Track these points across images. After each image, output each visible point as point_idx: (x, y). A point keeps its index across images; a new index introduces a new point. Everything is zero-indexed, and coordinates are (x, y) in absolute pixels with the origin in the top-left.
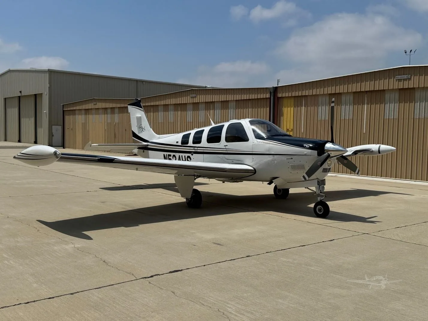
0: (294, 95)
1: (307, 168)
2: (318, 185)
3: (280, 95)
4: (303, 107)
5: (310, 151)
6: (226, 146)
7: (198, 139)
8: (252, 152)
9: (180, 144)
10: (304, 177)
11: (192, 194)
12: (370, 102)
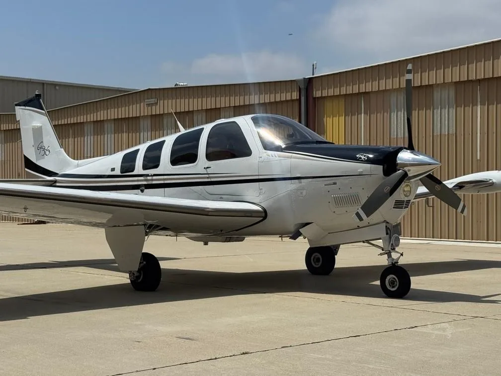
0: (343, 92)
1: (364, 200)
2: (387, 234)
3: (318, 94)
4: (363, 115)
5: (369, 165)
6: (207, 168)
7: (152, 160)
8: (258, 175)
9: (118, 172)
10: (358, 214)
11: (140, 263)
12: (488, 101)
